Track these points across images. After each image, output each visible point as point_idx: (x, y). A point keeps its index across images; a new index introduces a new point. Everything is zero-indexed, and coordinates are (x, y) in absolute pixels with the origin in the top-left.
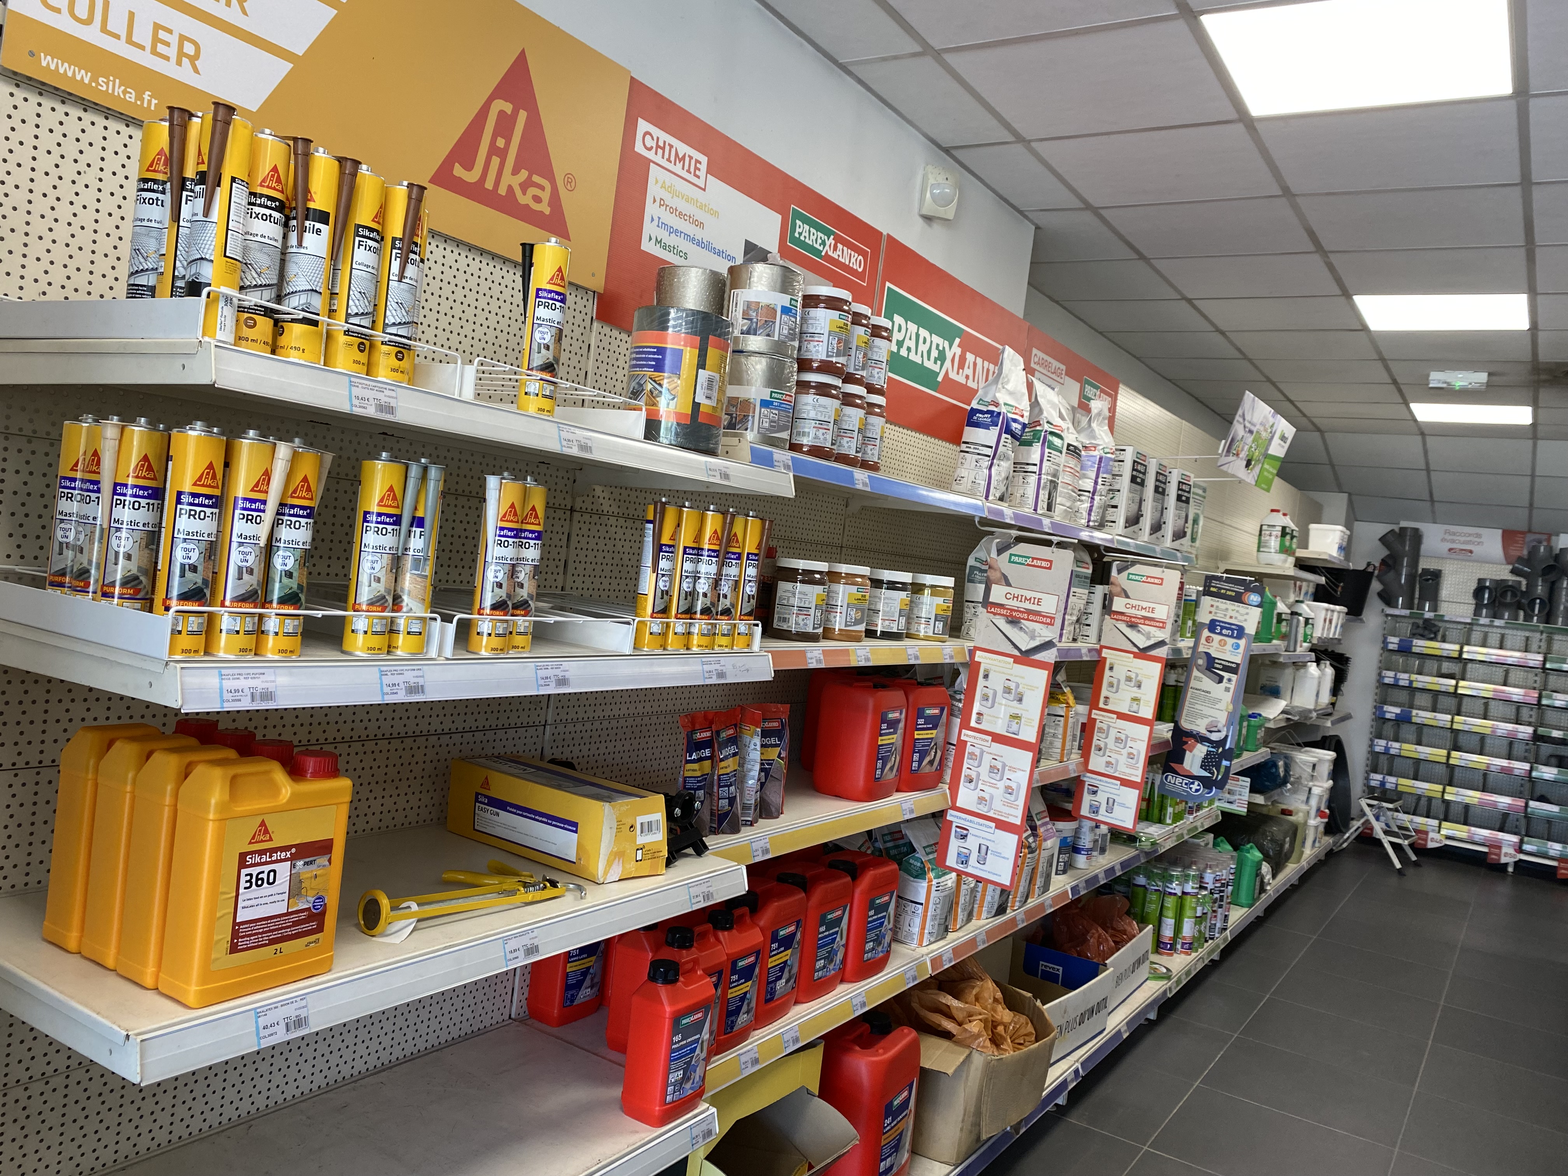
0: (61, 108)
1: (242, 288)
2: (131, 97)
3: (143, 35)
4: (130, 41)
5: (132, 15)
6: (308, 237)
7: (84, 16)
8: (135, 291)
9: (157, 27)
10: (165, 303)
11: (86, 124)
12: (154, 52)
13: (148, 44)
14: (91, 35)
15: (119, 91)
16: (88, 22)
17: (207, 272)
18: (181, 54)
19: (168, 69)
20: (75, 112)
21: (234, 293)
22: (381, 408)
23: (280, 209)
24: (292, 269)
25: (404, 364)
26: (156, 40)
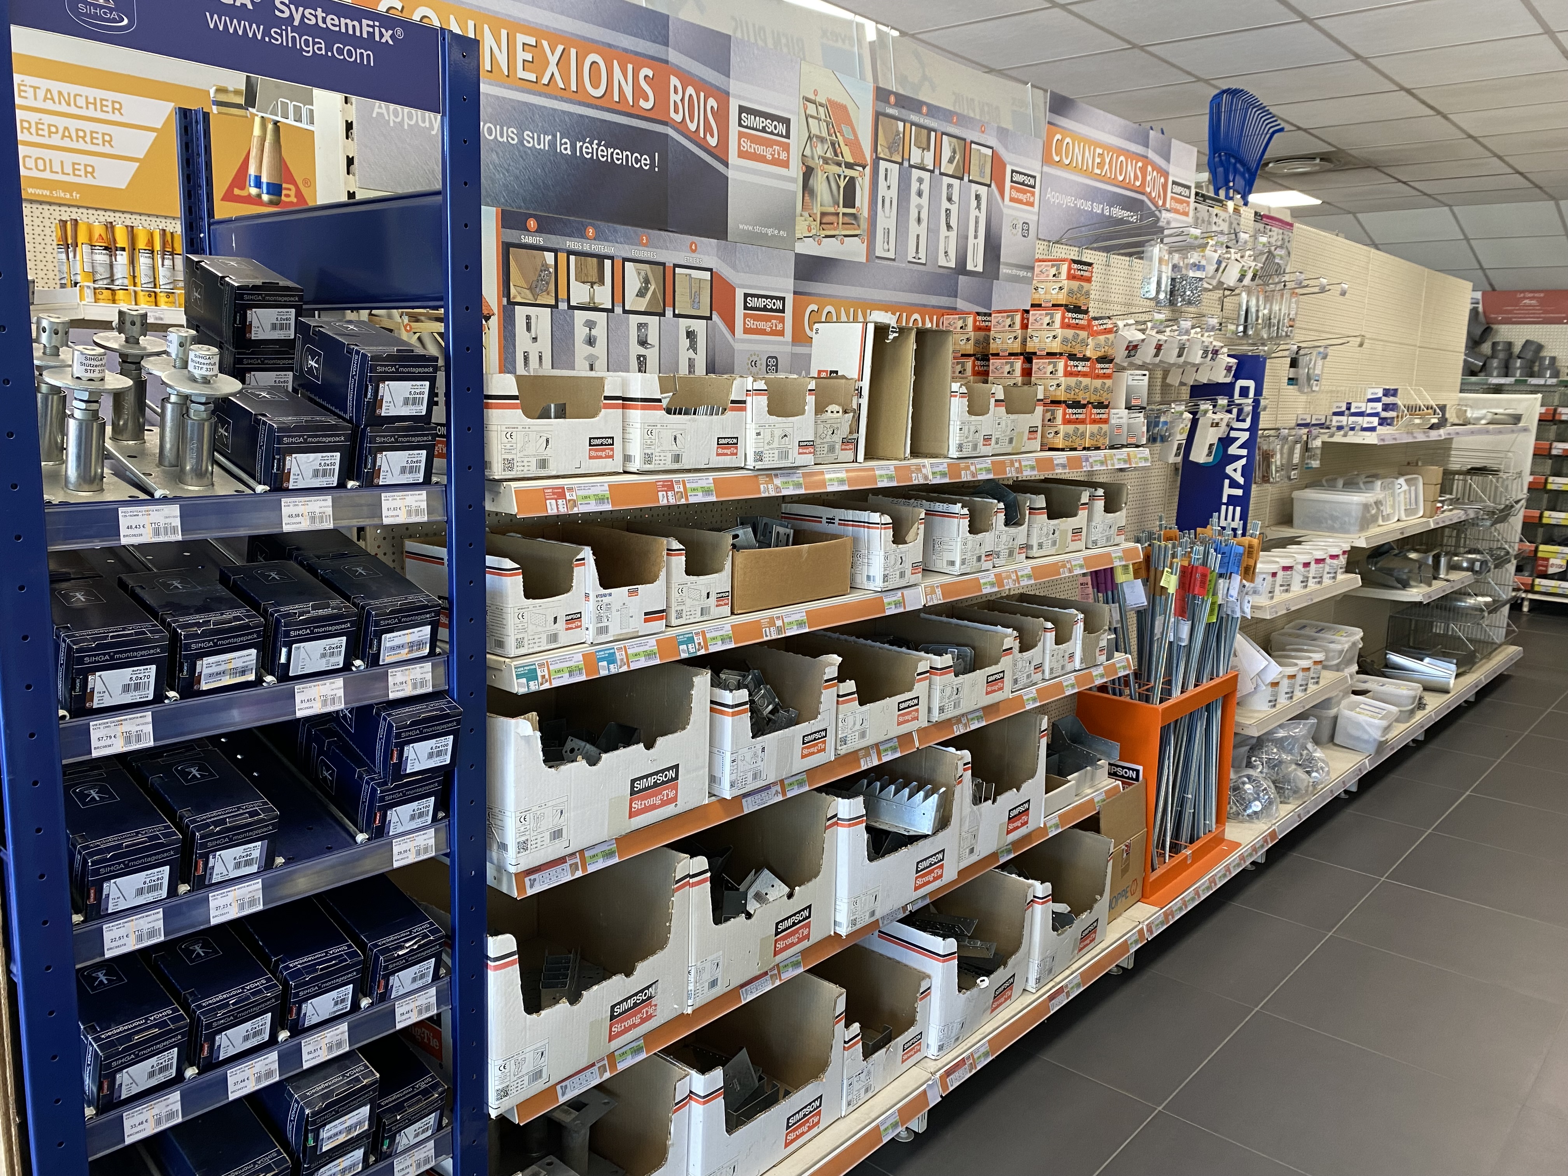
0: (40, 207)
1: (94, 281)
2: (68, 196)
3: (68, 169)
4: (63, 173)
5: (62, 162)
6: (118, 257)
7: (42, 168)
8: (63, 286)
9: (74, 164)
10: (69, 289)
11: (52, 211)
12: (75, 175)
13: (71, 172)
14: (47, 175)
15: (62, 195)
16: (44, 170)
17: (79, 278)
18: (86, 172)
19: (82, 180)
20: (46, 207)
21: (91, 285)
22: (156, 319)
23: (106, 248)
24: (115, 270)
25: (171, 299)
26: (74, 169)
